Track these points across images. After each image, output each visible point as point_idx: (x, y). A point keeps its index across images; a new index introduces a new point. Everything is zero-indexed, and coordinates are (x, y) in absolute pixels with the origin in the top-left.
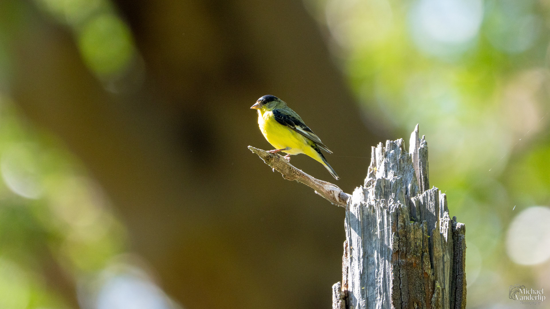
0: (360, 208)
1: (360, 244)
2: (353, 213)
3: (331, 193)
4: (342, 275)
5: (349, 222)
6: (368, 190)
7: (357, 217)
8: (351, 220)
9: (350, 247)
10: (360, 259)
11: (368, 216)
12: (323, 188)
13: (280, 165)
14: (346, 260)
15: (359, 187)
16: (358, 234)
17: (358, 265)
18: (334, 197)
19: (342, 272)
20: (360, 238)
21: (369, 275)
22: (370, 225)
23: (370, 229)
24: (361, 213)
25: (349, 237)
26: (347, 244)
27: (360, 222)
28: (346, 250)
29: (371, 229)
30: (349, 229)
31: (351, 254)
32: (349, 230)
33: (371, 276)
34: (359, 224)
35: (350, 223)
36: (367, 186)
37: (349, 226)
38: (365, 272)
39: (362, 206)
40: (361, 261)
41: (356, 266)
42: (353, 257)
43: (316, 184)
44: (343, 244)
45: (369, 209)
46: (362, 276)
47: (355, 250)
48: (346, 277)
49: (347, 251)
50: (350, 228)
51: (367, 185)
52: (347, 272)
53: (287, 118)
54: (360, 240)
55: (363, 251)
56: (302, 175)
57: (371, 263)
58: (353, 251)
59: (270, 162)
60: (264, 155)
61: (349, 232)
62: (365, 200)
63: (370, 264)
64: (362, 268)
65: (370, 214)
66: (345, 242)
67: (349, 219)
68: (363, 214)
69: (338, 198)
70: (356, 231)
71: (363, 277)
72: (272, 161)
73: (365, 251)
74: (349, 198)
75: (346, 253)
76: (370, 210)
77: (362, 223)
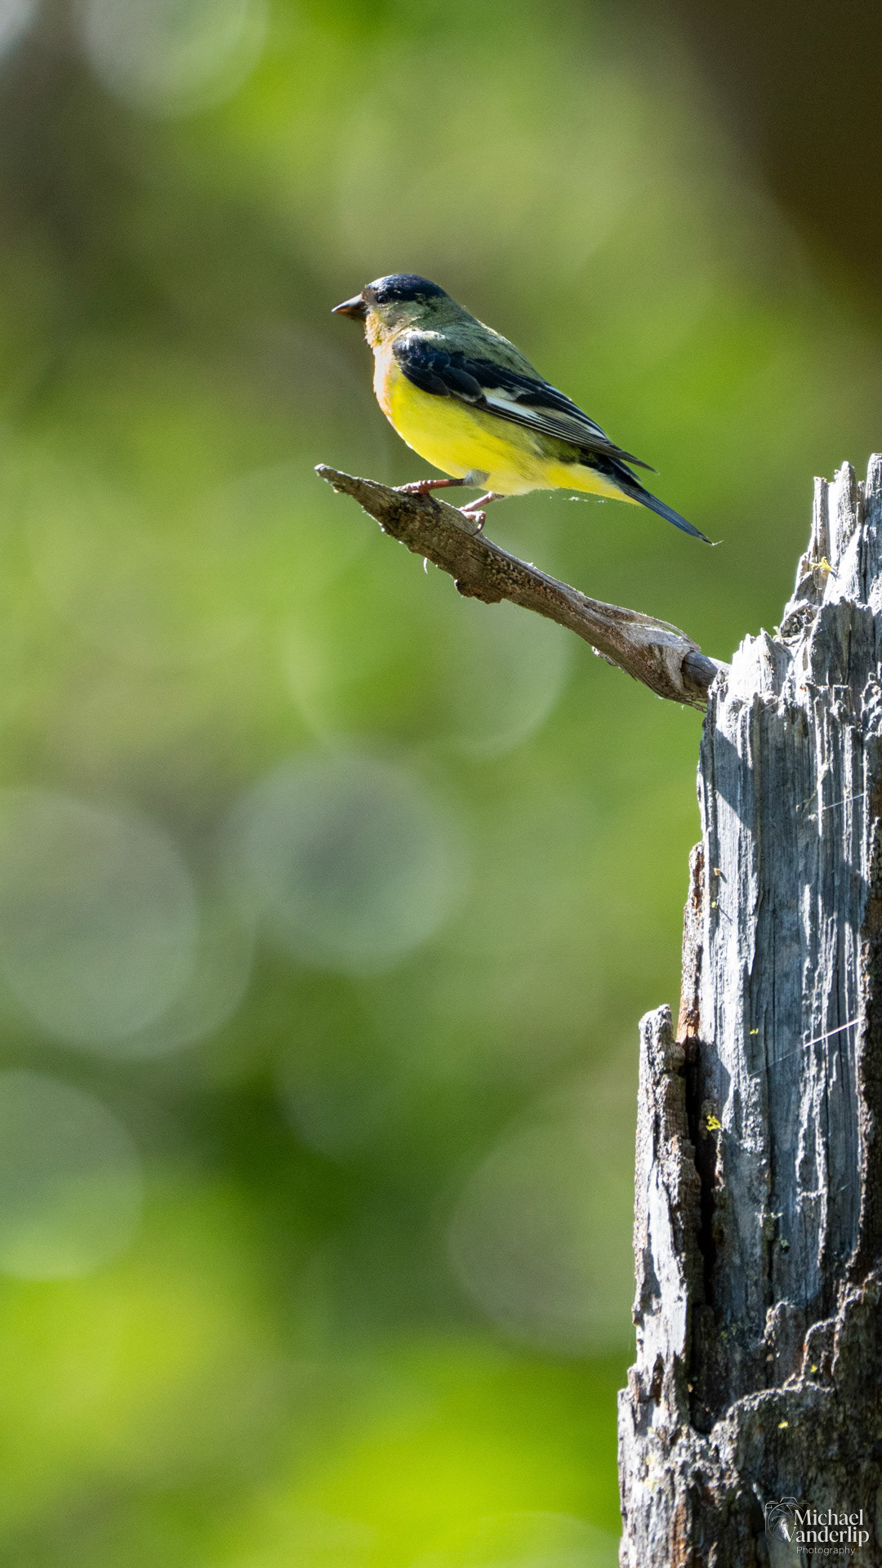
0: (751, 717)
1: (750, 857)
2: (725, 735)
3: (653, 656)
4: (681, 976)
5: (709, 772)
6: (789, 648)
7: (740, 754)
8: (718, 764)
9: (711, 870)
10: (748, 918)
11: (781, 751)
12: (618, 633)
13: (442, 544)
14: (694, 918)
15: (756, 633)
16: (743, 819)
17: (739, 941)
18: (663, 672)
19: (681, 968)
20: (749, 833)
21: (778, 981)
22: (789, 785)
23: (788, 801)
24: (754, 739)
25: (710, 829)
26: (700, 856)
27: (753, 772)
28: (697, 881)
29: (791, 803)
30: (710, 799)
31: (714, 897)
32: (710, 804)
33: (788, 986)
34: (745, 782)
35: (716, 776)
36: (787, 634)
37: (710, 787)
38: (765, 968)
39: (761, 712)
40: (750, 923)
41: (732, 946)
42: (722, 908)
43: (589, 621)
44: (687, 859)
45: (785, 724)
46: (750, 985)
47: (730, 881)
48: (693, 987)
49: (701, 883)
50: (714, 795)
51: (787, 628)
52: (699, 968)
53: (448, 366)
54: (750, 845)
55: (759, 887)
56: (532, 583)
57: (788, 933)
58: (723, 887)
59: (403, 530)
60: (382, 502)
61: (710, 811)
62: (776, 688)
63: (784, 939)
64: (753, 952)
65: (790, 742)
66: (694, 848)
67: (710, 761)
68: (764, 741)
69: (680, 674)
70: (735, 807)
71: (755, 989)
72: (411, 526)
73: (767, 888)
74: (719, 677)
75: (698, 894)
76: (789, 727)
77: (757, 778)
